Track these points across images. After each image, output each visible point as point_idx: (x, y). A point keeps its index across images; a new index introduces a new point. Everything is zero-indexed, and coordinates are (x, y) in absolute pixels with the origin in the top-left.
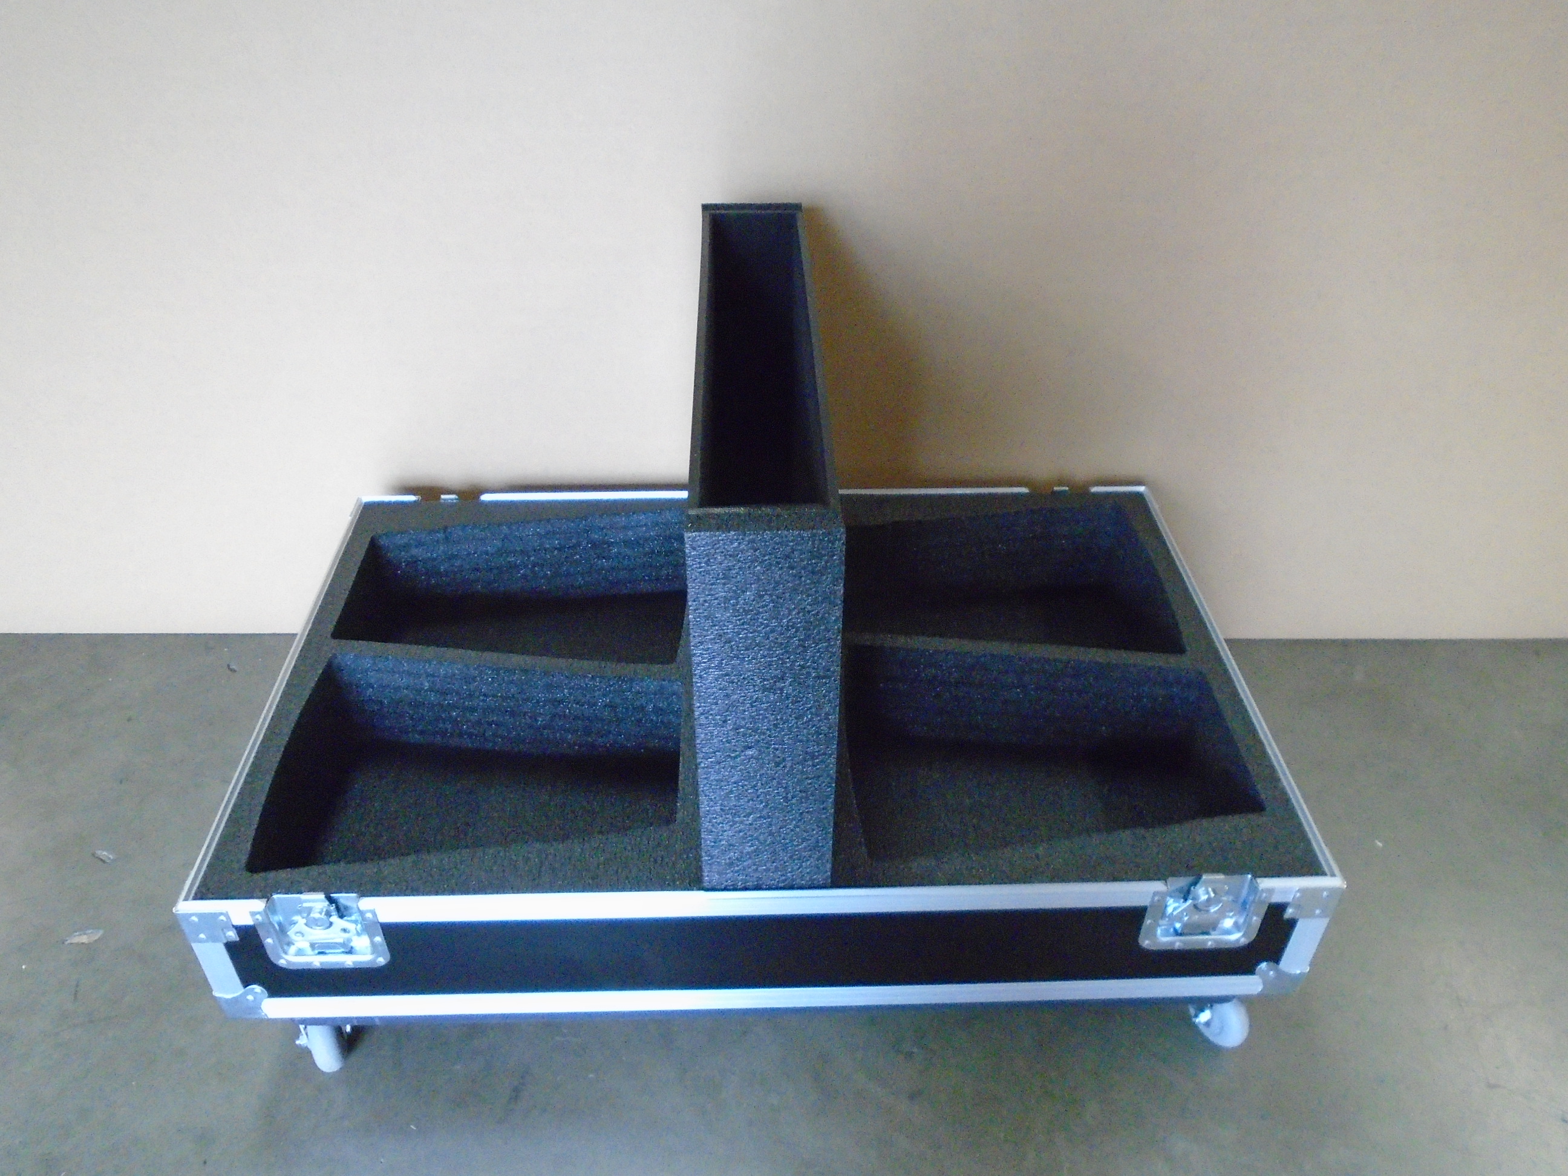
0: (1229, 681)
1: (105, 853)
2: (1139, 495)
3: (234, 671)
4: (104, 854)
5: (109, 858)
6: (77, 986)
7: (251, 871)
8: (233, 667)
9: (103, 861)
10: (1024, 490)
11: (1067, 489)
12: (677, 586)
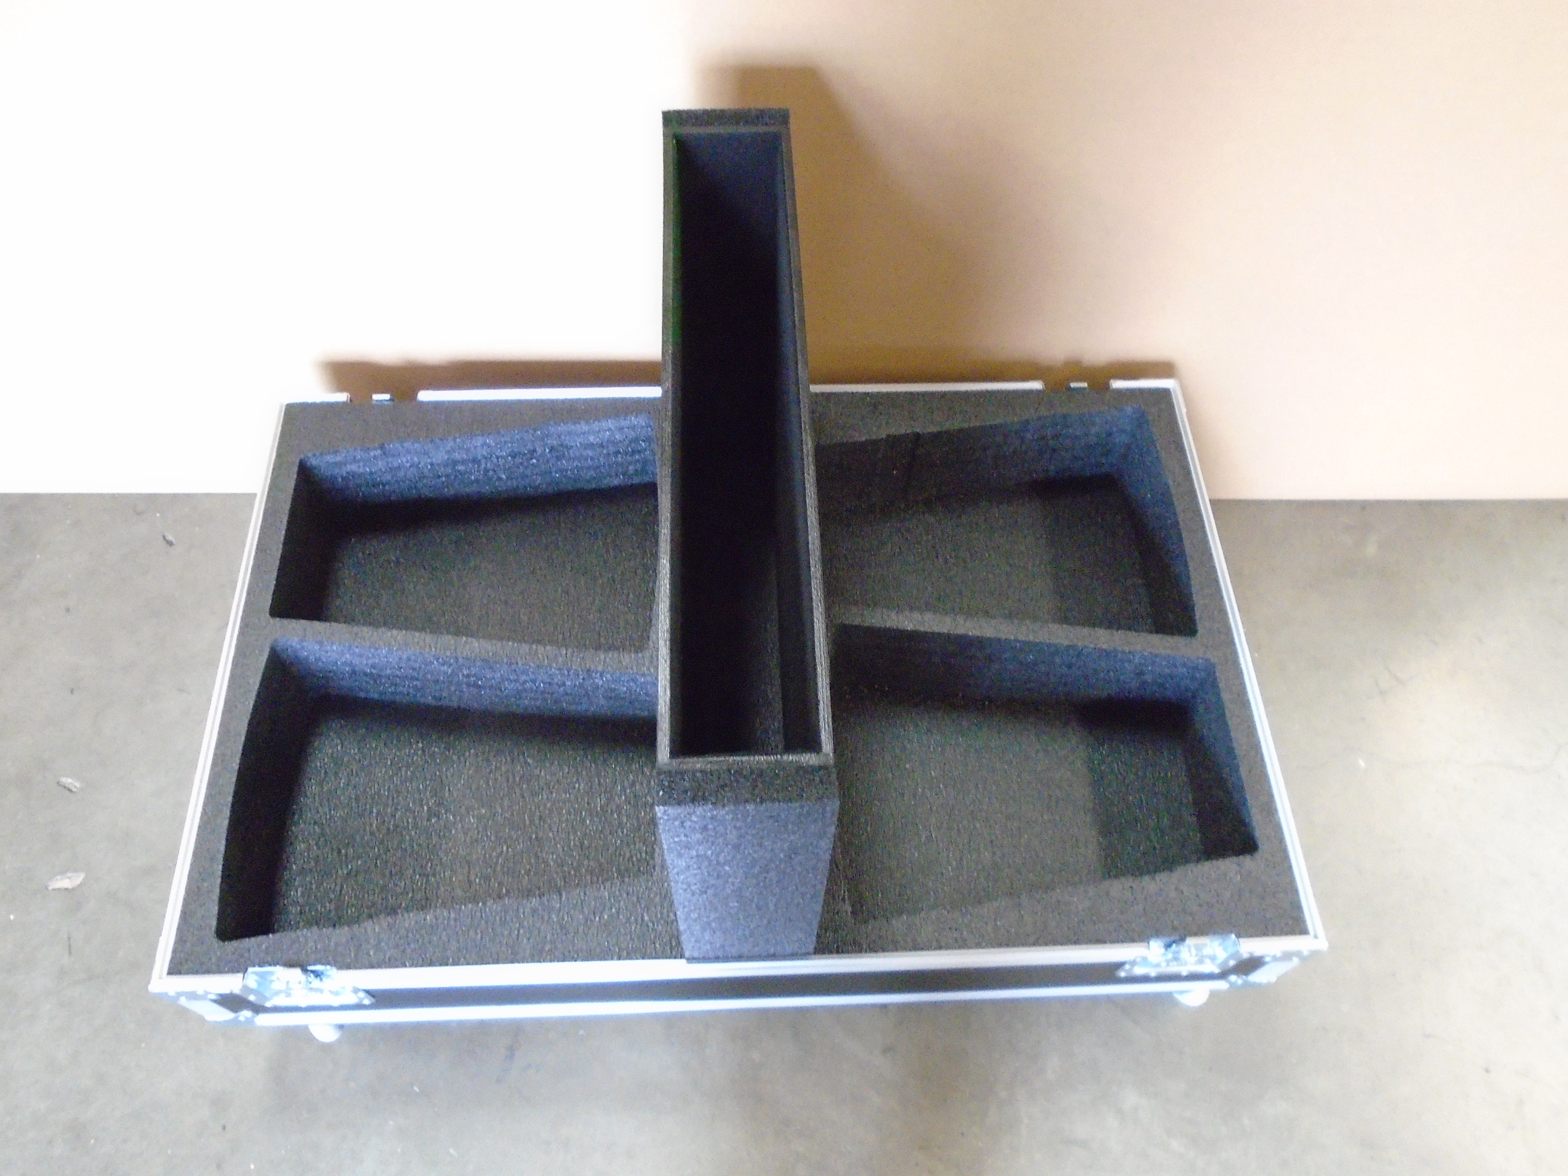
0: (1239, 674)
1: (70, 780)
2: (1164, 395)
3: (170, 543)
4: (67, 781)
5: (76, 787)
6: (69, 938)
7: (223, 940)
8: (170, 538)
9: (70, 790)
10: (1036, 385)
11: (1085, 385)
12: (646, 479)
